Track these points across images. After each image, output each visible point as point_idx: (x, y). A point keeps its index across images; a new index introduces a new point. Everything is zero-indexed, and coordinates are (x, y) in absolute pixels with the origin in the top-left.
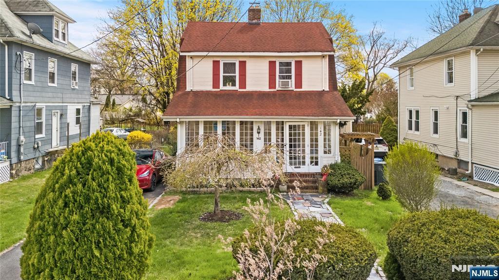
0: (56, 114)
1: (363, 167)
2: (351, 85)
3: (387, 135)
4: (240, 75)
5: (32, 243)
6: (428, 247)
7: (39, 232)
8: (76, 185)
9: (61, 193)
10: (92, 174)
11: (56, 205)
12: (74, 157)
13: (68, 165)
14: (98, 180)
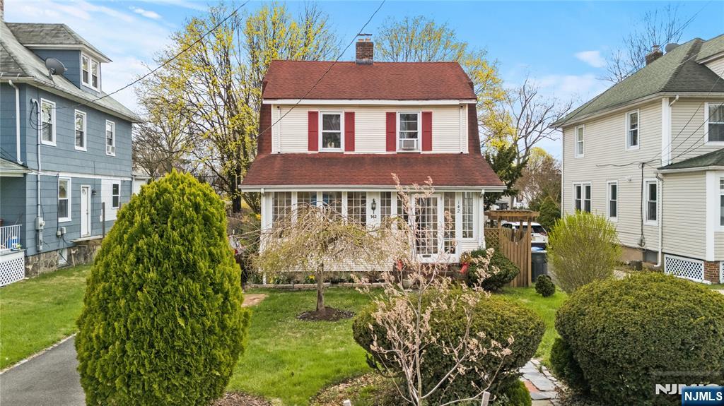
0: (86, 189)
1: (516, 255)
2: (496, 155)
3: (547, 222)
4: (346, 132)
5: (94, 312)
6: (611, 316)
7: (104, 295)
8: (150, 235)
9: (132, 246)
10: (172, 222)
11: (126, 261)
12: (147, 201)
13: (139, 211)
14: (180, 230)
